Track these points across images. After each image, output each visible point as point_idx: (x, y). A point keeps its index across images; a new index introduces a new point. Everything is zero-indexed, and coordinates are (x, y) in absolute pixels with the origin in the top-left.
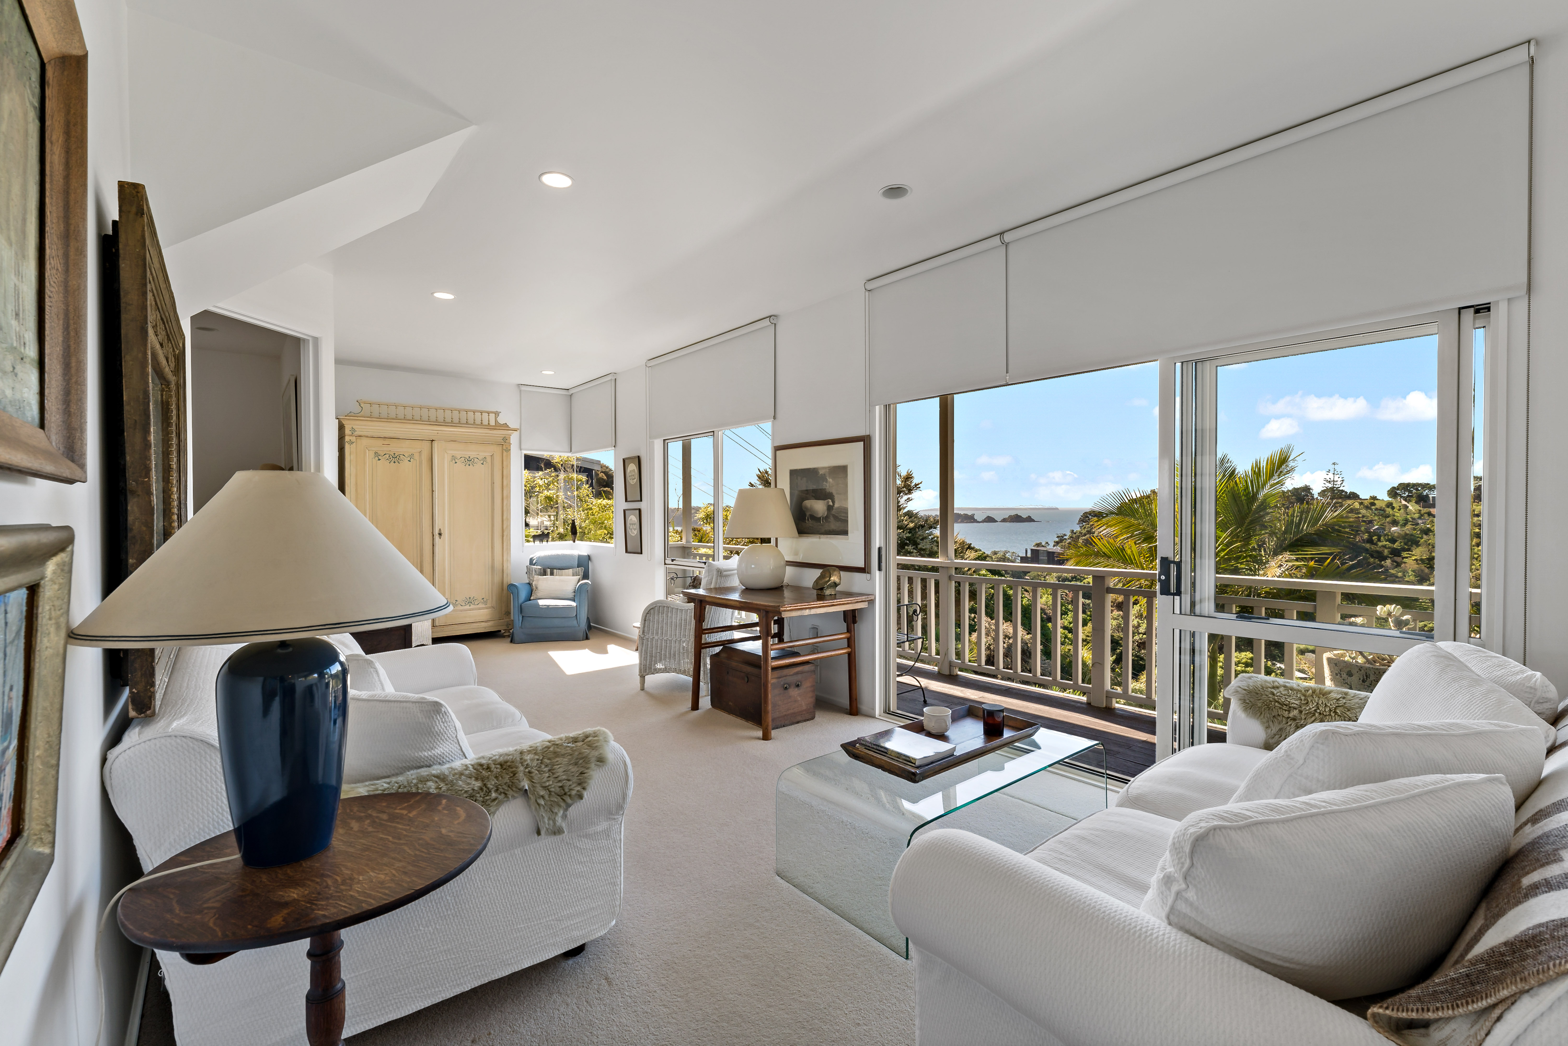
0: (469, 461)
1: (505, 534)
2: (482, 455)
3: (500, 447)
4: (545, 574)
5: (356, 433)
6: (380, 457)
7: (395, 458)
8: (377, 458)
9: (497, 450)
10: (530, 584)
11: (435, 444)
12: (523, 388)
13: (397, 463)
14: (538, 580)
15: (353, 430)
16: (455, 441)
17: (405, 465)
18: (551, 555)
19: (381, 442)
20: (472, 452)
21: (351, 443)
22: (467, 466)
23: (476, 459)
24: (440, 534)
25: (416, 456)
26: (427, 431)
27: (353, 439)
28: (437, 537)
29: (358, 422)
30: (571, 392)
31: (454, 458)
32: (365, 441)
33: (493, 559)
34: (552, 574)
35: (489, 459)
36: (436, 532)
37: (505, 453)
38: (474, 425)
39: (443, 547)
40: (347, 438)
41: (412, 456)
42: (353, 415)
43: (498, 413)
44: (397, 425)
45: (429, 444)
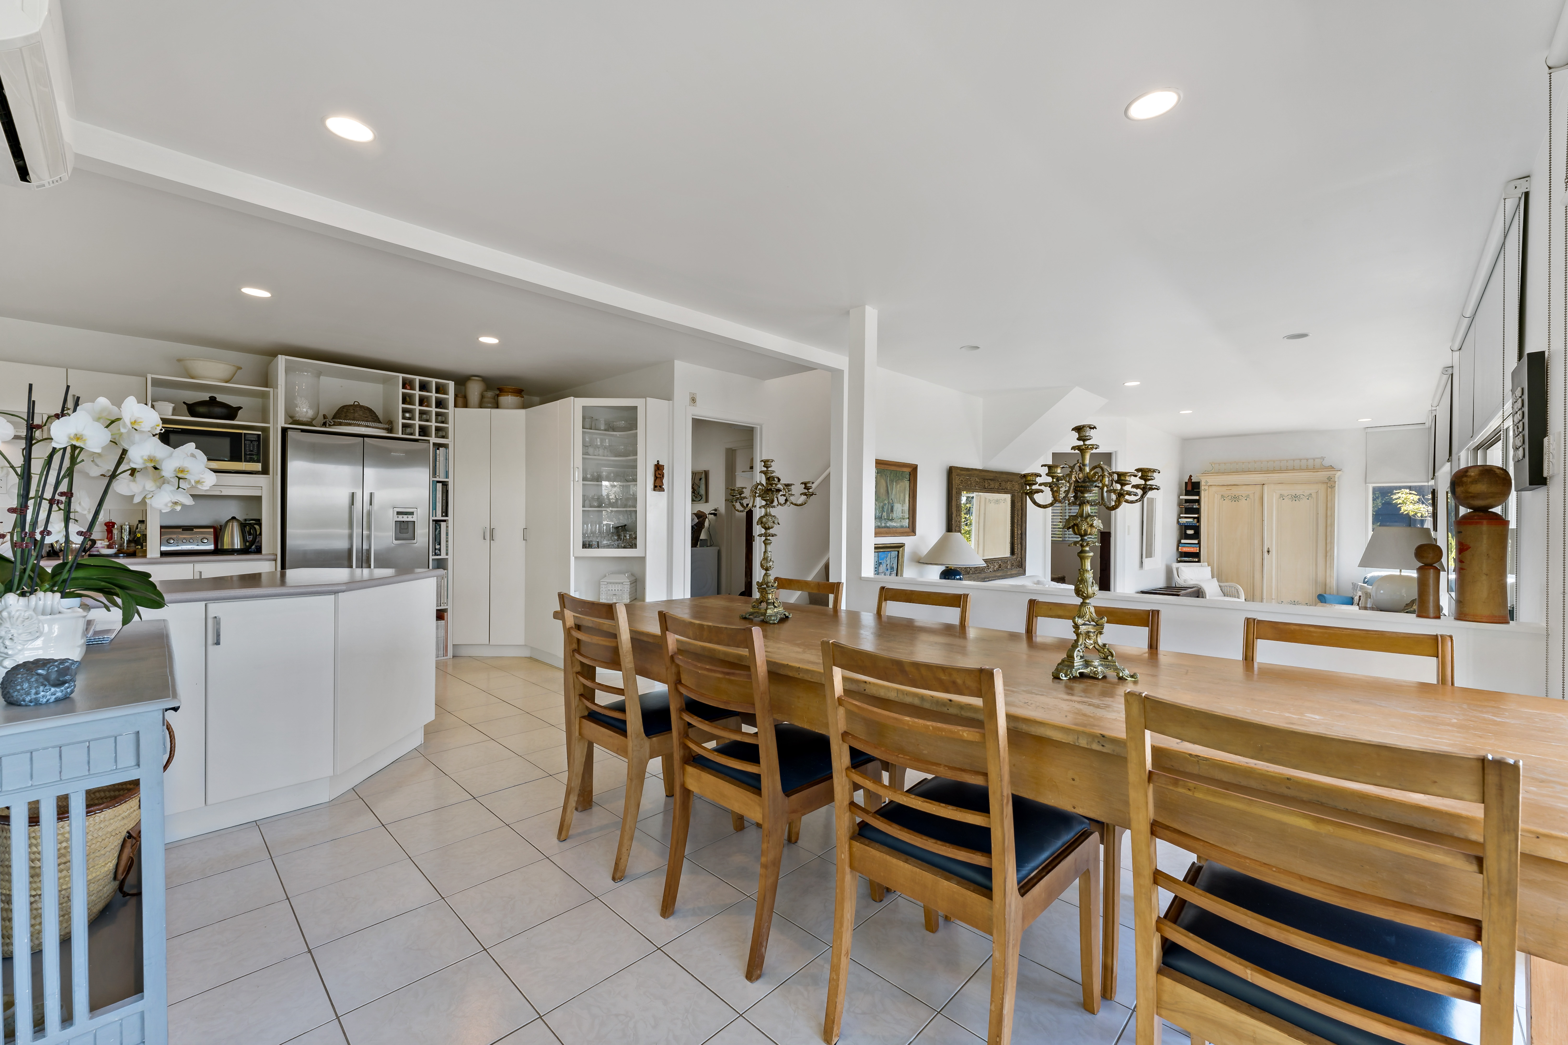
0: (1296, 497)
1: (1329, 554)
2: (1307, 493)
3: (1325, 485)
5: (1209, 484)
6: (1225, 498)
7: (1236, 498)
8: (1223, 499)
9: (1322, 488)
10: (1353, 599)
11: (1266, 487)
12: (1369, 430)
13: (1237, 501)
15: (1206, 482)
16: (1282, 483)
17: (1243, 503)
19: (1224, 488)
20: (1299, 490)
21: (1205, 490)
22: (1294, 501)
23: (1301, 496)
24: (1268, 552)
25: (1251, 497)
26: (1258, 478)
27: (1207, 488)
28: (1266, 554)
29: (1209, 477)
31: (1282, 496)
32: (1214, 489)
33: (1316, 574)
35: (1314, 495)
36: (1266, 550)
37: (1329, 490)
38: (1301, 469)
39: (1271, 561)
40: (1203, 487)
41: (1248, 496)
42: (1207, 472)
43: (1323, 458)
44: (1239, 476)
45: (1259, 487)
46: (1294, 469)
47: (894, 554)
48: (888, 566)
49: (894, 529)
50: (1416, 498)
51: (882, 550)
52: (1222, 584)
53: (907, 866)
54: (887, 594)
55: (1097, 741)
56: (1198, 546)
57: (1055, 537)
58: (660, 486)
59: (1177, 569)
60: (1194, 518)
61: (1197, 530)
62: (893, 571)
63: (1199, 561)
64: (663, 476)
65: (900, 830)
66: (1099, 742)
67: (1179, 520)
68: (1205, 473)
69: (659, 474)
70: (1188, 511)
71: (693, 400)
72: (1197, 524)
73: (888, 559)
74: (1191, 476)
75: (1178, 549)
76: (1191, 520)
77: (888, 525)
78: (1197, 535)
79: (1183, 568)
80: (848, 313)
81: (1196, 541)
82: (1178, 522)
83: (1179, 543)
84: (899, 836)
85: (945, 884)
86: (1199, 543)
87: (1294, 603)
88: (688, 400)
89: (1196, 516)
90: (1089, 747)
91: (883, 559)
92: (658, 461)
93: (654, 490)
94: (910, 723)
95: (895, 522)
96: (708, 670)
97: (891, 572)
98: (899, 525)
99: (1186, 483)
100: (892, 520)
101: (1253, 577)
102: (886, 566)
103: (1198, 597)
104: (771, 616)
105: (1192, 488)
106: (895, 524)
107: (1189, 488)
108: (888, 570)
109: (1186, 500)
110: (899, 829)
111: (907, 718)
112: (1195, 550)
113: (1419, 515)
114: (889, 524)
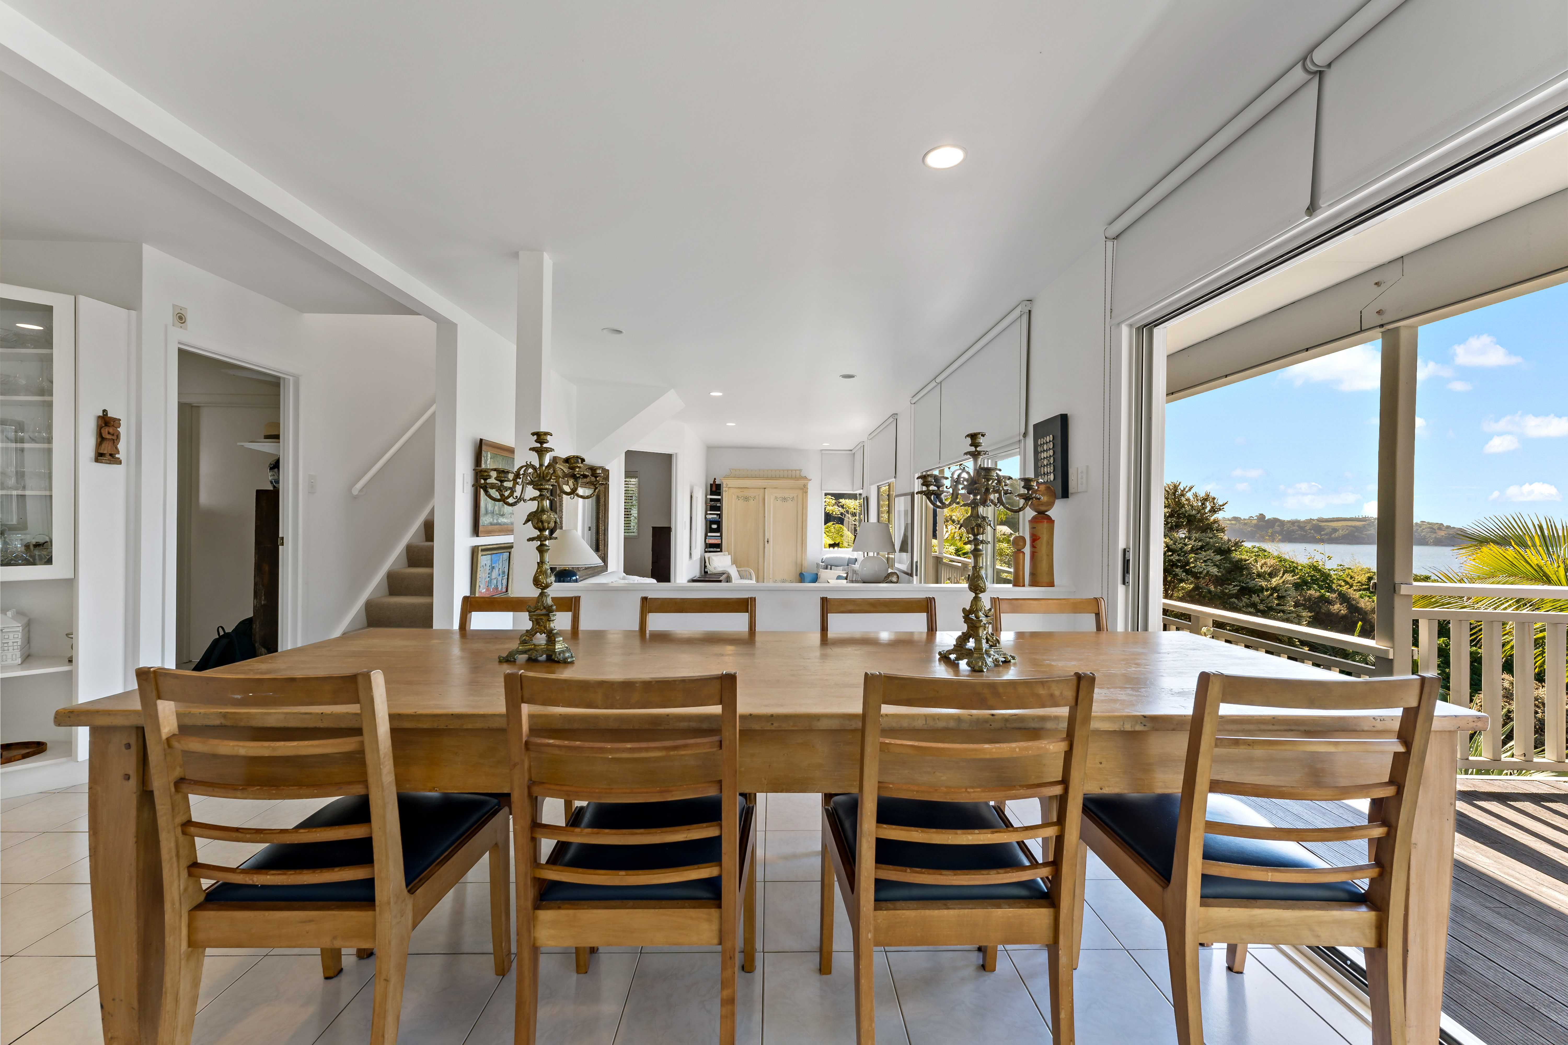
0: (785, 499)
1: (803, 542)
2: (791, 496)
3: (802, 491)
4: (827, 568)
5: (728, 486)
6: (739, 498)
7: (746, 499)
8: (737, 499)
9: (801, 493)
10: (817, 574)
11: (766, 490)
12: (823, 452)
13: (747, 501)
14: (821, 572)
15: (727, 484)
16: (777, 487)
17: (751, 501)
18: (832, 557)
19: (740, 490)
20: (787, 493)
21: (726, 491)
22: (783, 502)
23: (788, 498)
24: (768, 541)
25: (757, 497)
26: (762, 482)
27: (727, 489)
28: (766, 543)
29: (728, 480)
30: (853, 452)
31: (776, 498)
32: (732, 490)
33: (795, 558)
34: (831, 569)
35: (795, 498)
36: (766, 540)
37: (804, 494)
38: (787, 478)
39: (769, 548)
40: (724, 488)
41: (755, 497)
42: (727, 476)
43: (801, 470)
44: (748, 481)
45: (763, 490)
46: (784, 478)
47: (506, 555)
48: (501, 570)
49: (505, 526)
50: (834, 502)
51: (495, 552)
52: (739, 569)
53: (951, 912)
54: (648, 605)
55: (1139, 723)
56: (720, 538)
57: (628, 533)
58: (111, 455)
59: (709, 558)
60: (717, 514)
61: (719, 523)
62: (504, 576)
63: (721, 551)
64: (118, 437)
65: (955, 875)
66: (1141, 723)
67: (707, 516)
68: (727, 477)
69: (109, 433)
70: (713, 508)
71: (181, 318)
72: (720, 520)
73: (501, 561)
74: (715, 479)
75: (705, 541)
76: (715, 516)
77: (500, 522)
78: (719, 530)
79: (713, 558)
80: (516, 255)
81: (718, 534)
82: (706, 517)
83: (706, 535)
84: (953, 882)
85: (999, 913)
86: (721, 536)
87: (783, 581)
88: (169, 317)
89: (719, 512)
90: (1133, 729)
91: (495, 563)
92: (104, 411)
93: (97, 460)
94: (994, 750)
95: (506, 518)
96: (631, 750)
97: (503, 577)
98: (509, 521)
99: (711, 485)
100: (503, 515)
101: (758, 562)
102: (499, 571)
103: (727, 582)
104: (563, 652)
105: (715, 489)
106: (506, 521)
107: (714, 489)
108: (499, 575)
109: (711, 499)
110: (953, 874)
111: (987, 746)
112: (717, 541)
113: (834, 513)
114: (502, 520)
